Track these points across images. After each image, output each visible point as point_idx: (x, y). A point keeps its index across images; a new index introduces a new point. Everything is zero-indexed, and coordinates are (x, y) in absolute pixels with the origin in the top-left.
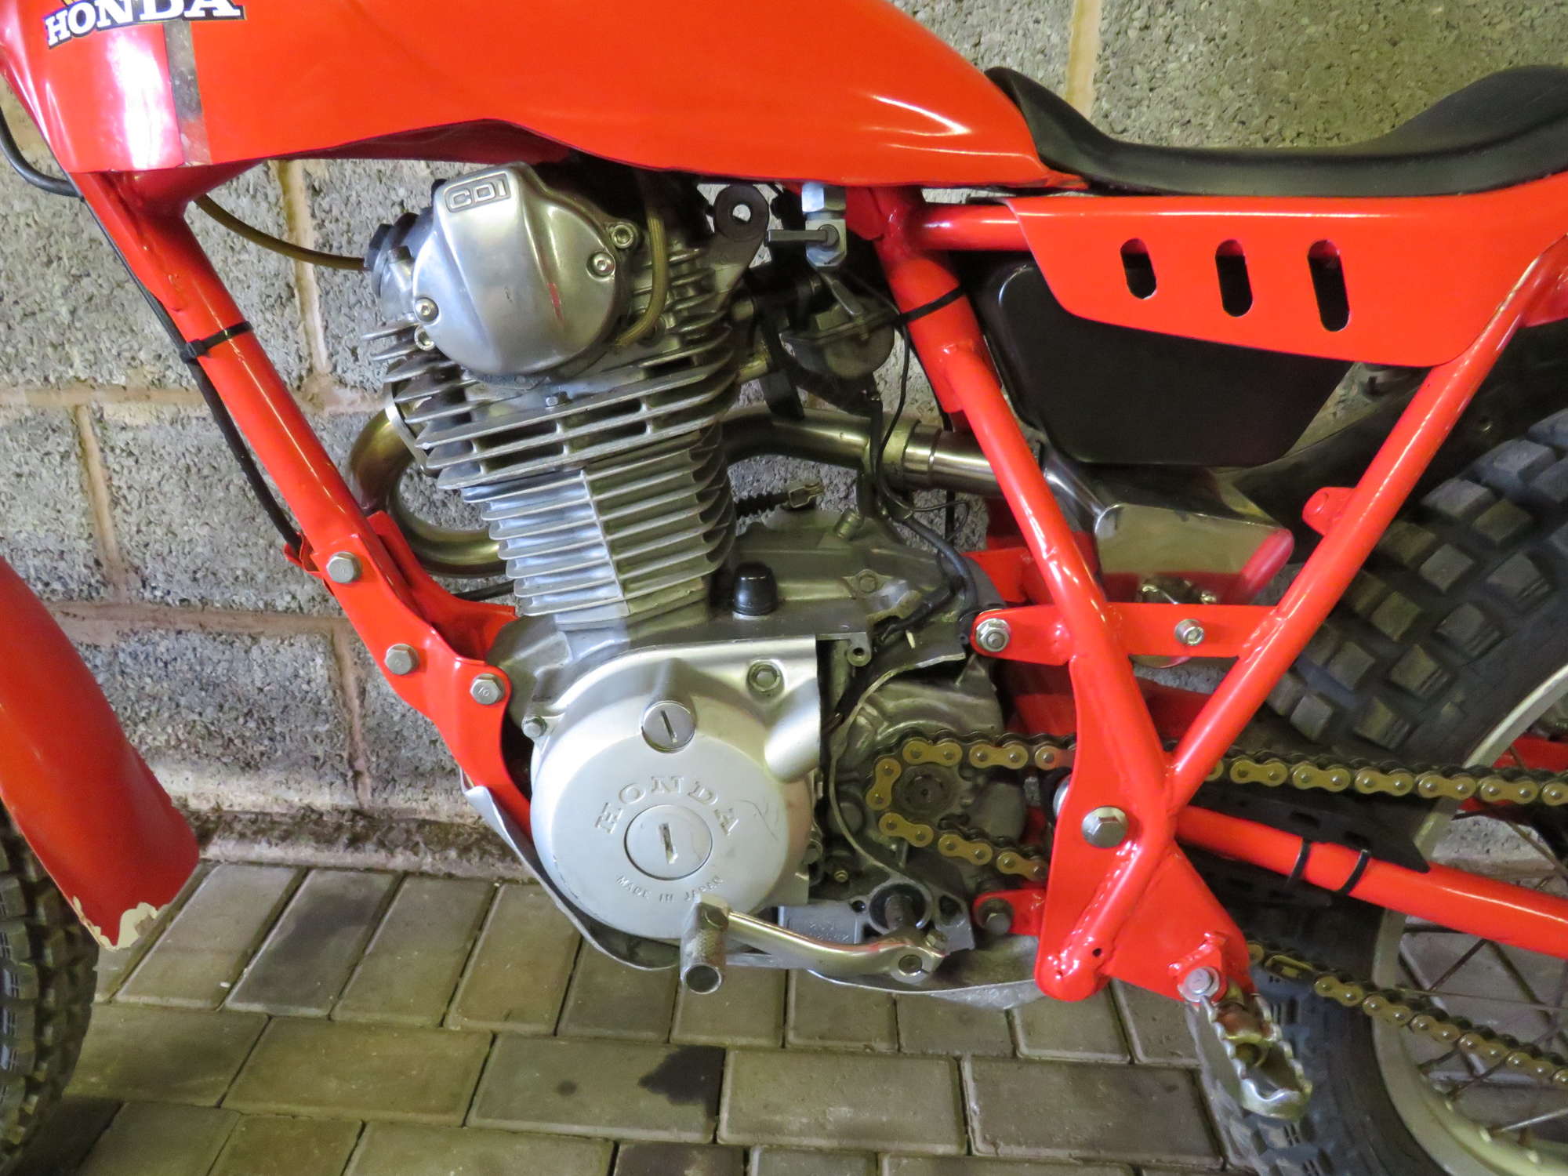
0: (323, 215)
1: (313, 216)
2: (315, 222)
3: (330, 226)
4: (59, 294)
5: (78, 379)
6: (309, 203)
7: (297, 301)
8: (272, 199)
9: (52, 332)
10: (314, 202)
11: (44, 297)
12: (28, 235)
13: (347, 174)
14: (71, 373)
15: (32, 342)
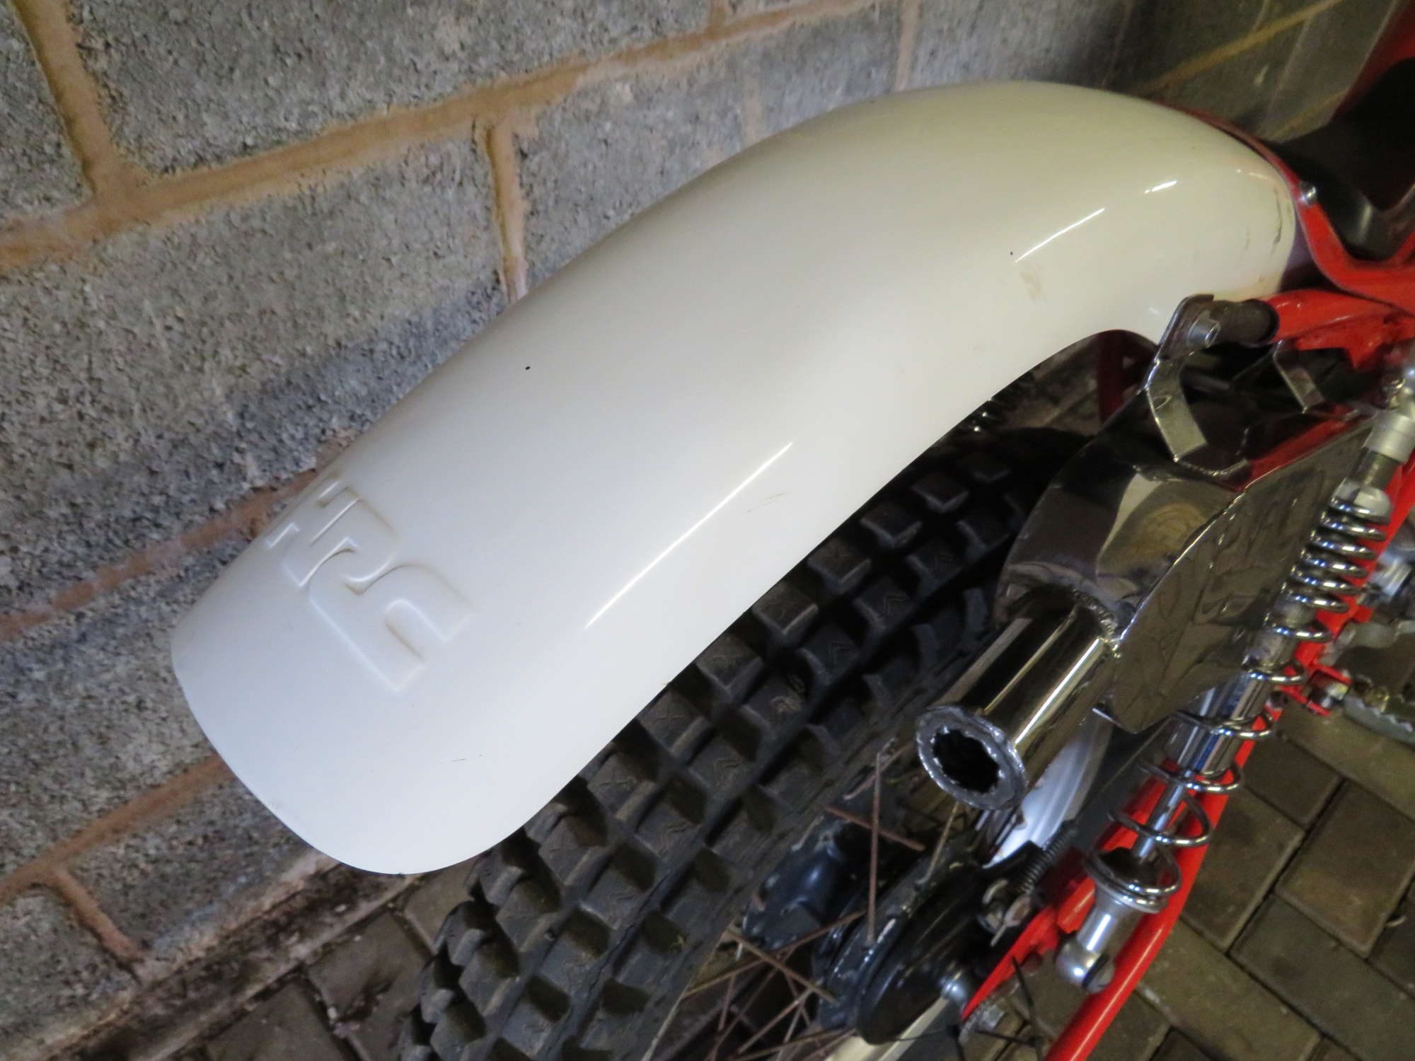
0: (531, 180)
1: (521, 185)
2: (523, 192)
3: (537, 191)
4: (223, 399)
5: (256, 490)
6: (518, 171)
7: (504, 287)
8: (479, 180)
9: (215, 451)
10: (521, 169)
11: (201, 413)
12: (170, 341)
13: (556, 124)
14: (246, 486)
15: (187, 474)
